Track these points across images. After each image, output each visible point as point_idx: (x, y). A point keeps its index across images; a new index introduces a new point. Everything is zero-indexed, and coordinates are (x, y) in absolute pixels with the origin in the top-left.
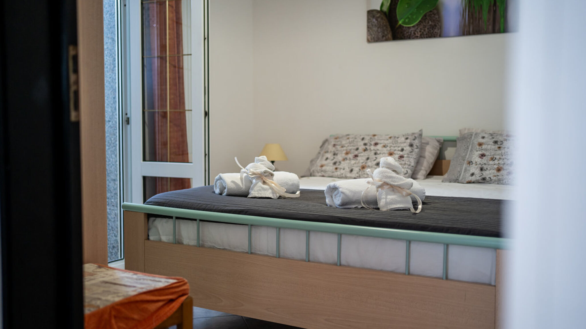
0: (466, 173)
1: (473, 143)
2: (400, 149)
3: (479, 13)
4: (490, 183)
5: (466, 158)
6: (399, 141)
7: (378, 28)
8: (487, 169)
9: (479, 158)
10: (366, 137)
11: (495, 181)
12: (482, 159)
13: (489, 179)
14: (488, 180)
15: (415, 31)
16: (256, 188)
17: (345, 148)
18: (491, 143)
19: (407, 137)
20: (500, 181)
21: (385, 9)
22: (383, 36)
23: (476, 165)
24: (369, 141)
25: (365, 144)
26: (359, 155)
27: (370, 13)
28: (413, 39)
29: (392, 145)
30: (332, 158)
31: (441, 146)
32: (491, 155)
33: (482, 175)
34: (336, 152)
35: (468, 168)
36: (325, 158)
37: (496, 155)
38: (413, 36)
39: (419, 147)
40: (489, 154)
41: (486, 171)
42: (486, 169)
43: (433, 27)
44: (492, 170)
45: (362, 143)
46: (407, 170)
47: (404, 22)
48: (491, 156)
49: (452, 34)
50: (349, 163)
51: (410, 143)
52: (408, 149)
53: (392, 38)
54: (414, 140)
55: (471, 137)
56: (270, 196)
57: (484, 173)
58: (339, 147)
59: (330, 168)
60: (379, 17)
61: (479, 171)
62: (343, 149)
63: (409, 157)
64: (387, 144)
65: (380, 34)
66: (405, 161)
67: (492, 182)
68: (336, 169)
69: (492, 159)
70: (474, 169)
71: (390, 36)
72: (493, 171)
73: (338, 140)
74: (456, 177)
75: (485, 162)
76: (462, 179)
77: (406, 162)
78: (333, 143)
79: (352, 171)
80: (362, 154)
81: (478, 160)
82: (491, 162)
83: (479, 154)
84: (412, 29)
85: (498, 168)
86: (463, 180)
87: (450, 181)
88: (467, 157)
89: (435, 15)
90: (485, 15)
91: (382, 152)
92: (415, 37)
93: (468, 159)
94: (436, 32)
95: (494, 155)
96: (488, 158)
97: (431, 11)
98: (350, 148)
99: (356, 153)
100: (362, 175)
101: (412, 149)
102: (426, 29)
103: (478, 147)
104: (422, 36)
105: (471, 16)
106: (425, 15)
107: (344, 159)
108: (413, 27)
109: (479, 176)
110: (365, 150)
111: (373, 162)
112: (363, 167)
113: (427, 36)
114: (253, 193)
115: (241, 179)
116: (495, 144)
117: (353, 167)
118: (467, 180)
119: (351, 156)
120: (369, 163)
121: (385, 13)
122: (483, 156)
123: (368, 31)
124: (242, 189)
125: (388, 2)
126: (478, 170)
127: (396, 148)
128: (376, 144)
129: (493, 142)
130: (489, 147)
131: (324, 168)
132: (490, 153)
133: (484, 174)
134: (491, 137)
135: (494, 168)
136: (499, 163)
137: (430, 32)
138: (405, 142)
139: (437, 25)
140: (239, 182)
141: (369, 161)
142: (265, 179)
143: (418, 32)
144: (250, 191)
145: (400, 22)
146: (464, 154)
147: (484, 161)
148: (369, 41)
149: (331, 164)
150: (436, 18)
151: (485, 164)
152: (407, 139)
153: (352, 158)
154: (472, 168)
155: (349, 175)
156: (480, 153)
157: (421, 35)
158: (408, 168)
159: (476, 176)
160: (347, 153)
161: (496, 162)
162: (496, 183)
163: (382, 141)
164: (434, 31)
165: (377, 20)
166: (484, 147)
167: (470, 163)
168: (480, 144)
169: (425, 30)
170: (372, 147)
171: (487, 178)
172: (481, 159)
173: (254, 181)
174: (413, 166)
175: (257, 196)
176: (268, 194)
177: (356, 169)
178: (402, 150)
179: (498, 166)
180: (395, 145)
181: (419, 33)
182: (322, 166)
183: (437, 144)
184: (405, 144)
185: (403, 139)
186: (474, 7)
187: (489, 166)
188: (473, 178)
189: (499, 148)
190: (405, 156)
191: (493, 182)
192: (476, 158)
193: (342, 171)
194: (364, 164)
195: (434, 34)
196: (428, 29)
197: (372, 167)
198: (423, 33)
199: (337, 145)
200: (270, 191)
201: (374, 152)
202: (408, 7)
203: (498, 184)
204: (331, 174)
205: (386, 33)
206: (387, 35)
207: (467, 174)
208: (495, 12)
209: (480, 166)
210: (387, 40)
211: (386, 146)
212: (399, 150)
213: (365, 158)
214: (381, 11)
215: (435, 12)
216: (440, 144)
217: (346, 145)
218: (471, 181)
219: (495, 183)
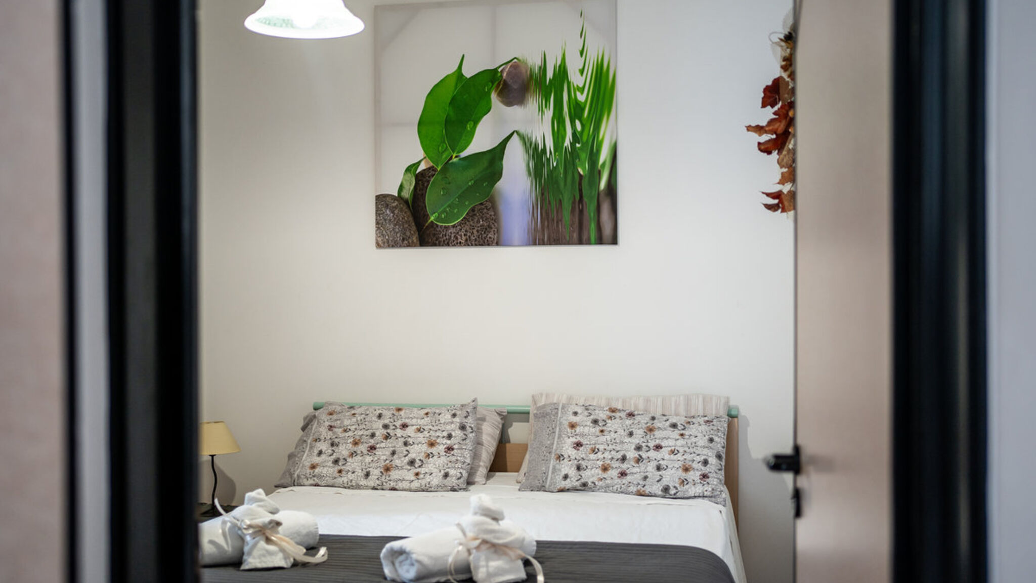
0: (556, 474)
1: (561, 424)
2: (445, 434)
3: (557, 212)
4: (593, 491)
5: (552, 448)
6: (442, 421)
7: (395, 225)
8: (587, 467)
9: (574, 449)
10: (384, 412)
11: (601, 488)
12: (578, 451)
13: (593, 485)
14: (590, 487)
15: (458, 233)
16: (256, 553)
17: (350, 433)
18: (589, 423)
19: (453, 412)
20: (608, 487)
21: (407, 194)
22: (403, 239)
23: (570, 461)
24: (392, 420)
25: (386, 427)
26: (378, 446)
27: (381, 199)
28: (454, 245)
29: (431, 427)
30: (330, 451)
31: (503, 422)
32: (590, 444)
33: (580, 477)
34: (336, 441)
35: (558, 466)
36: (316, 452)
37: (599, 444)
38: (454, 241)
39: (475, 429)
40: (588, 443)
41: (585, 471)
42: (585, 468)
43: (487, 229)
44: (595, 469)
45: (380, 424)
46: (461, 471)
47: (438, 219)
48: (591, 446)
49: (516, 242)
50: (362, 462)
51: (461, 423)
52: (458, 433)
53: (418, 243)
54: (466, 417)
55: (557, 413)
56: (282, 564)
57: (582, 473)
58: (339, 431)
59: (328, 470)
60: (396, 207)
61: (575, 471)
62: (347, 434)
63: (462, 449)
64: (422, 427)
65: (398, 235)
66: (457, 456)
67: (597, 489)
68: (340, 471)
69: (594, 451)
70: (566, 468)
71: (415, 239)
72: (597, 471)
73: (335, 417)
74: (541, 481)
75: (583, 456)
76: (550, 486)
77: (459, 458)
78: (327, 424)
79: (367, 475)
80: (383, 445)
81: (573, 453)
82: (592, 456)
83: (572, 442)
84: (452, 230)
85: (603, 465)
86: (552, 487)
87: (532, 489)
88: (554, 448)
89: (488, 210)
90: (567, 216)
91: (416, 442)
92: (457, 243)
93: (556, 450)
94: (490, 238)
95: (595, 444)
96: (587, 450)
97: (482, 204)
98: (361, 433)
99: (372, 442)
100: (386, 482)
101: (465, 434)
102: (475, 231)
103: (569, 430)
104: (468, 243)
105: (546, 216)
106: (473, 210)
107: (352, 455)
108: (454, 226)
109: (576, 479)
110: (387, 437)
111: (403, 459)
112: (387, 469)
113: (477, 243)
114: (252, 561)
115: (224, 534)
116: (594, 426)
117: (369, 468)
118: (559, 487)
119: (363, 448)
120: (397, 462)
121: (406, 202)
122: (578, 445)
123: (378, 228)
124: (228, 554)
125: (411, 184)
126: (573, 469)
127: (438, 434)
128: (404, 426)
129: (592, 422)
130: (586, 430)
131: (317, 471)
132: (589, 441)
133: (583, 475)
134: (586, 413)
135: (597, 467)
136: (604, 458)
137: (480, 236)
138: (452, 423)
139: (493, 226)
140: (221, 541)
141: (396, 456)
142: (268, 533)
143: (461, 236)
144: (245, 557)
145: (432, 218)
146: (549, 442)
147: (582, 454)
148: (379, 246)
149: (330, 464)
150: (491, 215)
151: (583, 459)
152: (454, 415)
153: (365, 452)
154: (563, 466)
155: (363, 482)
156: (574, 440)
157: (466, 240)
158: (462, 468)
159: (572, 479)
160: (356, 443)
161: (600, 455)
162: (603, 490)
163: (414, 421)
164: (487, 235)
165: (393, 212)
166: (578, 429)
167: (560, 457)
168: (573, 426)
169: (473, 233)
170: (399, 432)
171: (590, 483)
172: (576, 451)
173: (248, 538)
174: (469, 464)
175: (259, 565)
176: (278, 561)
177: (375, 472)
178: (450, 437)
179: (604, 461)
180: (436, 428)
181: (464, 238)
182: (313, 467)
183: (498, 419)
184: (453, 426)
185: (448, 416)
186: (550, 203)
187: (590, 463)
188: (567, 484)
189: (602, 431)
190: (456, 447)
191: (599, 489)
192: (568, 449)
193: (350, 476)
194: (387, 462)
195: (487, 240)
196: (478, 231)
197: (402, 468)
198: (470, 237)
199: (335, 427)
200: (281, 555)
201: (403, 440)
202: (443, 195)
203: (606, 492)
204: (331, 482)
205: (408, 234)
206: (409, 238)
207: (557, 477)
208: (581, 212)
209: (576, 462)
210: (409, 246)
211: (422, 430)
212: (444, 437)
213: (388, 453)
214: (400, 198)
215: (489, 205)
216: (502, 419)
217: (353, 428)
218: (565, 488)
219: (601, 491)
